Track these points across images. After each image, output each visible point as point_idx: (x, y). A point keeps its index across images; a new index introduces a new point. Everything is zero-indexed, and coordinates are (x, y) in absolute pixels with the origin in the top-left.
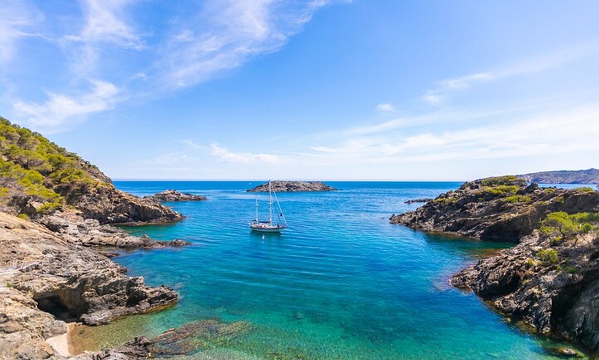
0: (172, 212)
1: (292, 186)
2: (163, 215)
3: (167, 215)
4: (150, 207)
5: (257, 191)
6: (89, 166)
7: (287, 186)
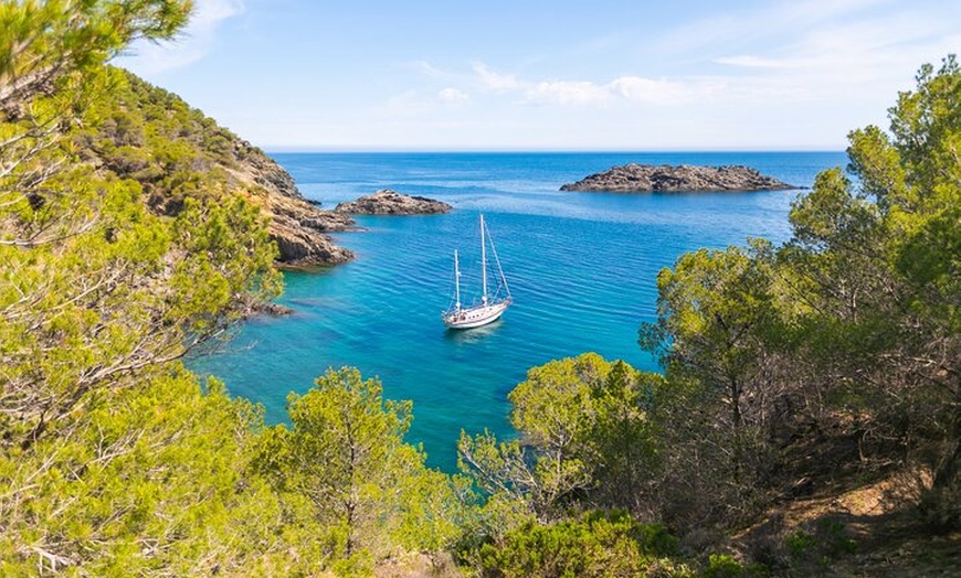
0: (326, 248)
1: (666, 178)
2: (312, 253)
3: (318, 253)
4: (289, 238)
5: (583, 187)
6: (249, 150)
7: (655, 177)
